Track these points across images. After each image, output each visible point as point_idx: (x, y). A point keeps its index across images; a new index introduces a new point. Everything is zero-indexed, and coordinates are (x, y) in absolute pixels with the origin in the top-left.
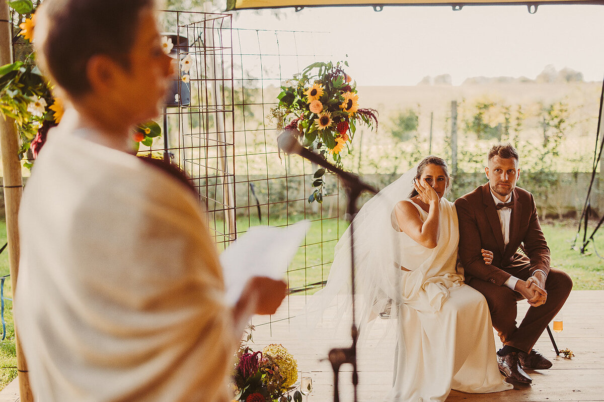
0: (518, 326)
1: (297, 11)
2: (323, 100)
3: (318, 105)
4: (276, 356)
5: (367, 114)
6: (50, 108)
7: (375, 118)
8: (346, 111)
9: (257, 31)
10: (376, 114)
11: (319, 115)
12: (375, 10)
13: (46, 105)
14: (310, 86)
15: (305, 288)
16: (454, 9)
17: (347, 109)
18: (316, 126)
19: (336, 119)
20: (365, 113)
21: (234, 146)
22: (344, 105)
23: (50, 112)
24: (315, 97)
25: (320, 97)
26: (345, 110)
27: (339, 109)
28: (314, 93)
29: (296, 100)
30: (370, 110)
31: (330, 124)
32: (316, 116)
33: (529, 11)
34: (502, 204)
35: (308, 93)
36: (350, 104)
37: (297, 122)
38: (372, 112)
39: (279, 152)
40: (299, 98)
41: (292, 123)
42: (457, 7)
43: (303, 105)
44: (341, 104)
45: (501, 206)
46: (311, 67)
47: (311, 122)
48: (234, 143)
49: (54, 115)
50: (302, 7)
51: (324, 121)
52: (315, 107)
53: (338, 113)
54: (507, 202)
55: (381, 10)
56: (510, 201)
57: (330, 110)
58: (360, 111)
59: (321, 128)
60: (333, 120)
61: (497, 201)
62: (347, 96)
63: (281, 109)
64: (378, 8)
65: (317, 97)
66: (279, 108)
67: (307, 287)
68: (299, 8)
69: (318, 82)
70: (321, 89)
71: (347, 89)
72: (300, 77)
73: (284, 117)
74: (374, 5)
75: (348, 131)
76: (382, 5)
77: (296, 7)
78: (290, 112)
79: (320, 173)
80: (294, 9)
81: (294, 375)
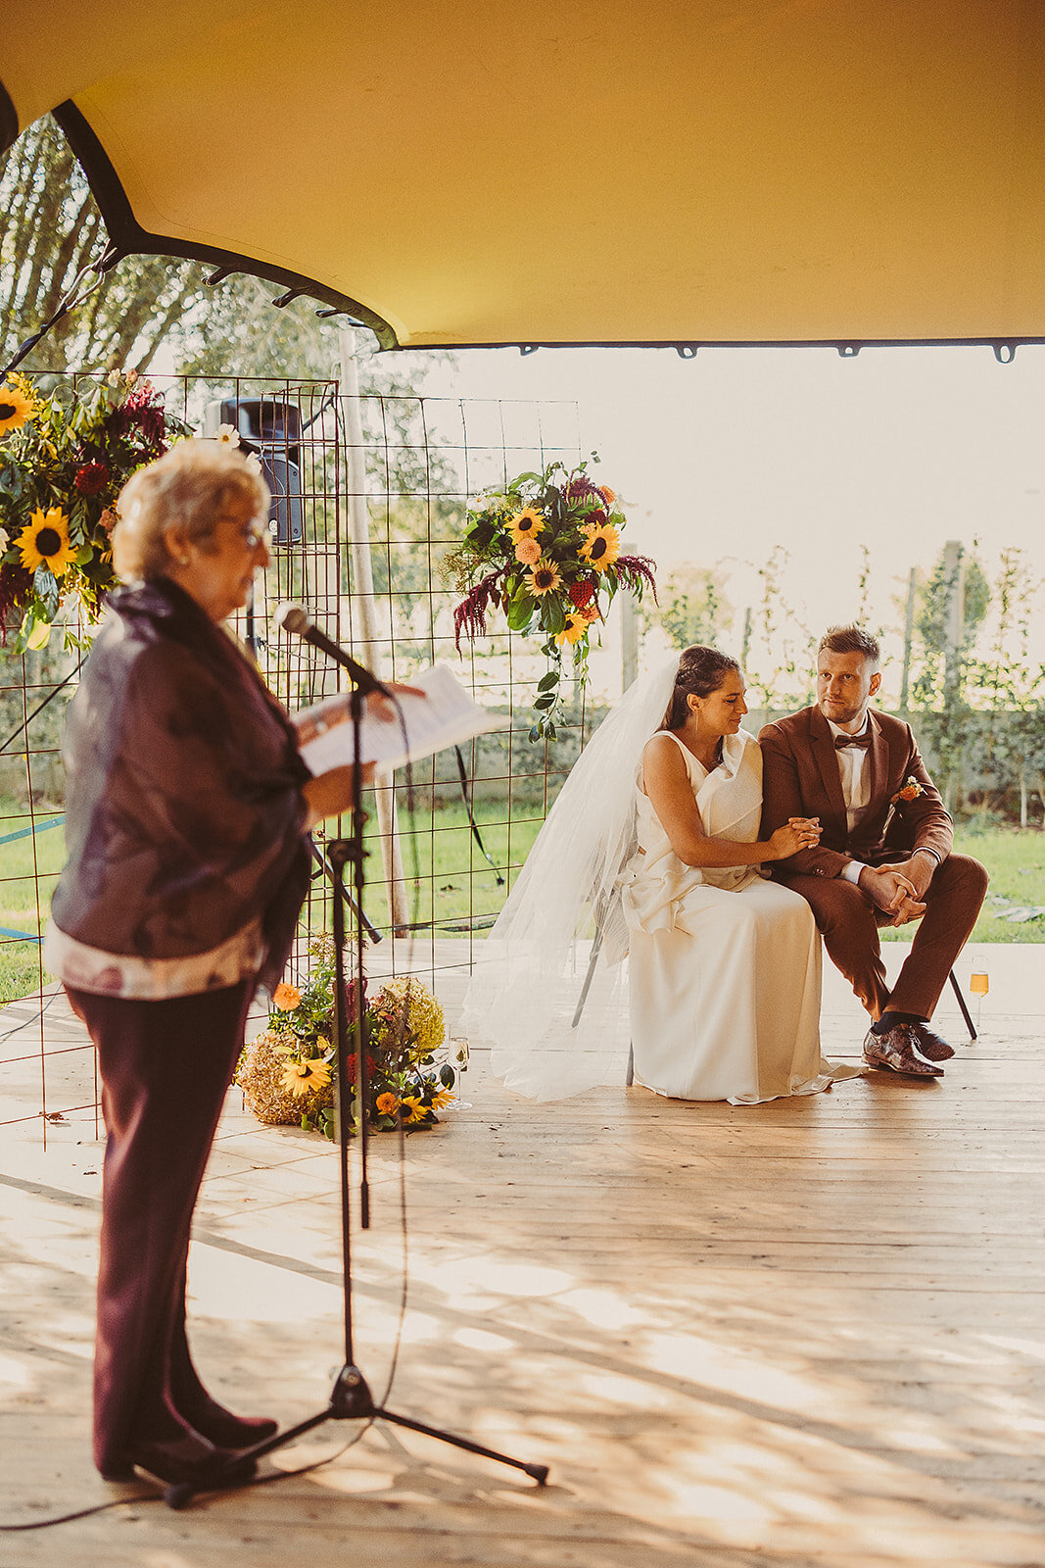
1: (524, 353)
2: (544, 540)
3: (531, 549)
4: (404, 995)
5: (634, 568)
6: (14, 543)
7: (650, 575)
8: (591, 561)
9: (421, 400)
10: (651, 568)
11: (533, 568)
12: (683, 355)
13: (8, 539)
14: (519, 511)
16: (843, 354)
17: (595, 557)
18: (527, 589)
19: (569, 577)
20: (633, 565)
21: (338, 617)
22: (587, 550)
23: (15, 550)
24: (527, 533)
25: (539, 532)
26: (588, 559)
27: (574, 557)
28: (526, 524)
29: (496, 537)
30: (640, 560)
31: (555, 585)
32: (528, 571)
33: (999, 359)
34: (847, 737)
35: (513, 524)
36: (600, 547)
37: (494, 580)
38: (646, 564)
39: (458, 639)
40: (501, 532)
41: (486, 581)
42: (849, 350)
43: (506, 545)
44: (581, 545)
45: (843, 742)
47: (519, 581)
48: (338, 612)
49: (21, 555)
50: (535, 345)
51: (544, 579)
52: (526, 551)
53: (574, 565)
54: (857, 735)
55: (694, 354)
56: (863, 731)
57: (557, 557)
58: (622, 563)
59: (537, 592)
60: (561, 577)
61: (836, 730)
62: (591, 532)
63: (465, 555)
64: (687, 351)
65: (533, 532)
66: (461, 554)
68: (528, 348)
69: (534, 504)
70: (540, 518)
71: (598, 518)
73: (471, 570)
74: (680, 345)
75: (592, 600)
76: (694, 345)
77: (522, 345)
78: (483, 560)
79: (550, 680)
80: (518, 349)
81: (437, 1031)
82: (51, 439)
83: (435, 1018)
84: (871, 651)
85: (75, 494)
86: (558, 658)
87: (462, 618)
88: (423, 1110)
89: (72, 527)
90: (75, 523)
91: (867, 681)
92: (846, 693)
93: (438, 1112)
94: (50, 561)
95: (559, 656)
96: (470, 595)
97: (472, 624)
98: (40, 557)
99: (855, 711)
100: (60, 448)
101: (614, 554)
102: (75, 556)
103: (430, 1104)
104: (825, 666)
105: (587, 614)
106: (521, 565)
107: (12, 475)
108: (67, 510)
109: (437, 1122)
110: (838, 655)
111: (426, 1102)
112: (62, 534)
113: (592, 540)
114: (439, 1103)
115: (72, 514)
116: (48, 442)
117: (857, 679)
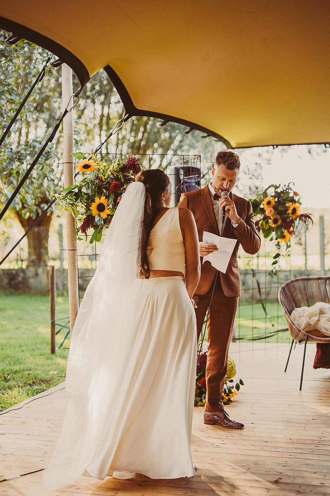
1: (274, 148)
2: (275, 208)
3: (271, 211)
5: (305, 217)
6: (90, 208)
7: (311, 219)
10: (312, 217)
11: (271, 217)
12: (325, 147)
17: (292, 214)
18: (270, 225)
19: (284, 220)
22: (290, 211)
23: (90, 210)
24: (269, 206)
25: (273, 206)
26: (290, 214)
27: (285, 213)
28: (269, 203)
29: (259, 207)
30: (308, 215)
31: (279, 223)
32: (270, 219)
35: (264, 203)
36: (294, 211)
37: (259, 222)
38: (310, 216)
43: (263, 211)
44: (288, 210)
46: (269, 187)
47: (267, 222)
49: (92, 212)
50: (277, 146)
51: (275, 221)
52: (269, 211)
53: (285, 216)
57: (280, 214)
58: (302, 216)
59: (273, 226)
60: (281, 221)
62: (292, 205)
65: (271, 206)
69: (273, 196)
70: (274, 201)
71: (293, 201)
74: (326, 144)
75: (292, 228)
79: (277, 256)
80: (272, 147)
81: (233, 371)
82: (103, 174)
83: (232, 367)
85: (110, 192)
88: (227, 398)
89: (109, 202)
90: (110, 201)
93: (232, 399)
94: (101, 214)
95: (280, 248)
98: (98, 213)
100: (106, 177)
101: (300, 212)
102: (110, 212)
103: (229, 396)
105: (291, 233)
106: (268, 217)
107: (89, 186)
108: (107, 197)
109: (231, 402)
111: (228, 395)
112: (106, 205)
113: (292, 208)
114: (233, 396)
115: (109, 198)
116: (102, 175)
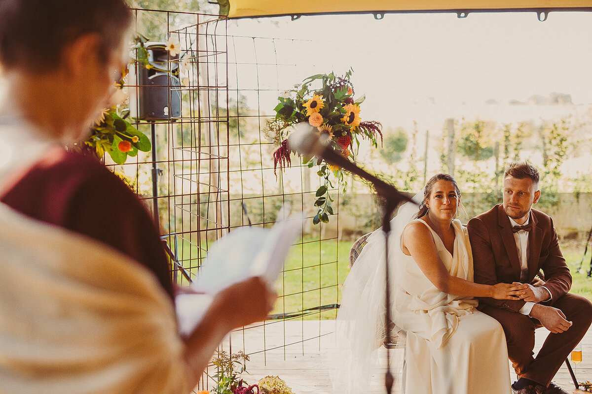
0: (535, 356)
1: (293, 19)
2: (324, 113)
3: (318, 118)
4: (272, 389)
5: (370, 128)
7: (379, 131)
8: (348, 124)
9: (254, 38)
10: (380, 128)
11: (319, 129)
12: (376, 18)
14: (309, 98)
15: (301, 313)
16: (459, 16)
17: (350, 122)
19: (338, 134)
20: (369, 126)
21: (228, 159)
22: (346, 118)
24: (315, 110)
25: (320, 109)
26: (346, 123)
27: (340, 122)
28: (314, 105)
29: (294, 113)
30: (373, 123)
31: (330, 138)
33: (539, 18)
34: (518, 226)
35: (307, 105)
36: (352, 117)
38: (376, 125)
39: (275, 168)
40: (297, 110)
42: (463, 14)
43: (302, 118)
44: (342, 117)
45: (517, 229)
48: (228, 157)
50: (299, 15)
52: (315, 120)
53: (340, 127)
54: (524, 225)
55: (382, 18)
56: (527, 223)
57: (331, 123)
58: (362, 125)
60: (333, 134)
61: (514, 223)
62: (349, 108)
63: (278, 122)
64: (379, 16)
65: (317, 109)
66: (276, 121)
67: (304, 312)
68: (295, 17)
69: (319, 94)
70: (321, 101)
71: (348, 101)
72: (300, 88)
73: (282, 130)
74: (375, 13)
76: (383, 13)
77: (292, 15)
78: (288, 125)
79: (322, 191)
80: (290, 17)
84: (535, 178)
86: (327, 178)
87: (278, 156)
91: (533, 195)
92: (522, 202)
95: (327, 177)
96: (283, 144)
97: (284, 161)
99: (526, 213)
101: (358, 121)
104: (510, 186)
110: (517, 180)
113: (349, 113)
117: (528, 194)
